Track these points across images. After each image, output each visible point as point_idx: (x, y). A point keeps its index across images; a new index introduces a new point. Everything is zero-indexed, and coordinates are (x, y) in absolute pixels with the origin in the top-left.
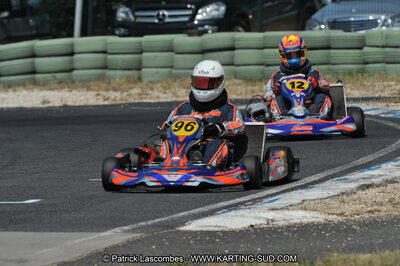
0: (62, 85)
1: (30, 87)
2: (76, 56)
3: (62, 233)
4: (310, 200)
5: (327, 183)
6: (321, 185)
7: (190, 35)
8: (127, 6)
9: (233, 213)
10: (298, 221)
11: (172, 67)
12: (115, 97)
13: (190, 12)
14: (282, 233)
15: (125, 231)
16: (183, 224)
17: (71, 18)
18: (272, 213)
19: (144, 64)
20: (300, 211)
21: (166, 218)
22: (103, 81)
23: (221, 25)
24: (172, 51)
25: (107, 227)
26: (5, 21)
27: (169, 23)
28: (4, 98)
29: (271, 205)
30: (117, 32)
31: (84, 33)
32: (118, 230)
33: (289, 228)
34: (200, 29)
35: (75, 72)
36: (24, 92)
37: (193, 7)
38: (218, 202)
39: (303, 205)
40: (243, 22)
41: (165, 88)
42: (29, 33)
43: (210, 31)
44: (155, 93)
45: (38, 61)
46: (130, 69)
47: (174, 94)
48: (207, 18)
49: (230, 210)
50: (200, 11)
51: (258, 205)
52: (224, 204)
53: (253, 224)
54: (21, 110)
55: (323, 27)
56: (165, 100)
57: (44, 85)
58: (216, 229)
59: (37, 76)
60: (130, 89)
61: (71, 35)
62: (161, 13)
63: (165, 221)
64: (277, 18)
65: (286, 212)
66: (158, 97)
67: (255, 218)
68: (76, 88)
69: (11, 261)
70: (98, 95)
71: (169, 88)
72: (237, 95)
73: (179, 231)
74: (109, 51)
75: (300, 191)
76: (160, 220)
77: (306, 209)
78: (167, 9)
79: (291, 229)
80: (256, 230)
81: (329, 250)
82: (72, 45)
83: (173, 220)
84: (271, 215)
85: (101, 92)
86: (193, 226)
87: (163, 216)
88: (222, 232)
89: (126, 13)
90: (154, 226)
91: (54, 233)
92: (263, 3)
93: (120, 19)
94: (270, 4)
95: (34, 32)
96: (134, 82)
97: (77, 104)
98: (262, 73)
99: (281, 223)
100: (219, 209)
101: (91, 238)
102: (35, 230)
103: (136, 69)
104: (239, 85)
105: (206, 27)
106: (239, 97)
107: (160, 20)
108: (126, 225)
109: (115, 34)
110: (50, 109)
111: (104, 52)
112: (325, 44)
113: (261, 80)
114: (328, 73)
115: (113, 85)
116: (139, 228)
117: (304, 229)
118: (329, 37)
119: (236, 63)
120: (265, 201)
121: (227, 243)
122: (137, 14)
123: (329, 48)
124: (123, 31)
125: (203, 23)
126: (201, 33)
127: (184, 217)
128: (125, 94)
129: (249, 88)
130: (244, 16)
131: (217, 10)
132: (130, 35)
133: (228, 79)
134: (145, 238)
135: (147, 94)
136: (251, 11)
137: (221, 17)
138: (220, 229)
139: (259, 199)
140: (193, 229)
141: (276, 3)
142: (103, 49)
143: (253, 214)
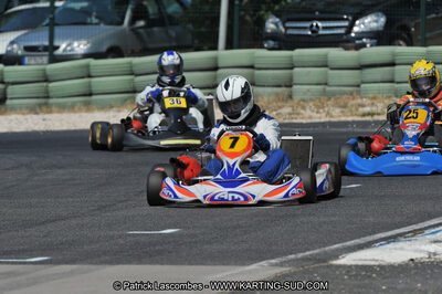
2: (220, 71)
3: (204, 267)
7: (347, 49)
8: (277, 16)
9: (391, 245)
11: (326, 84)
13: (346, 24)
15: (272, 265)
16: (337, 257)
17: (215, 28)
18: (433, 245)
19: (296, 80)
21: (318, 251)
23: (380, 38)
24: (326, 66)
25: (253, 260)
26: (141, 31)
27: (323, 35)
29: (433, 237)
30: (266, 45)
31: (229, 46)
32: (264, 263)
34: (357, 42)
37: (350, 17)
38: (375, 233)
40: (404, 35)
41: (319, 107)
42: (167, 45)
43: (368, 45)
44: (308, 113)
46: (280, 86)
47: (328, 114)
48: (365, 30)
49: (388, 243)
50: (357, 22)
51: (419, 237)
52: (382, 235)
53: (414, 257)
56: (317, 120)
58: (373, 263)
60: (280, 108)
61: (215, 48)
62: (314, 24)
63: (317, 254)
66: (310, 117)
67: (416, 251)
71: (323, 107)
73: (332, 265)
74: (257, 66)
76: (311, 252)
78: (322, 20)
80: (416, 264)
82: (216, 59)
83: (325, 253)
84: (433, 248)
86: (348, 260)
87: (315, 249)
88: (379, 266)
89: (276, 24)
90: (303, 259)
91: (194, 267)
92: (427, 14)
93: (269, 31)
94: (434, 16)
95: (174, 44)
96: (286, 101)
100: (377, 241)
102: (172, 263)
103: (286, 86)
105: (364, 40)
107: (313, 32)
108: (273, 258)
109: (262, 47)
111: (252, 67)
116: (290, 261)
119: (397, 79)
120: (427, 232)
121: (384, 278)
122: (287, 25)
124: (271, 43)
125: (361, 35)
126: (358, 47)
127: (337, 249)
128: (274, 113)
130: (406, 28)
131: (377, 21)
132: (279, 49)
133: (389, 97)
134: (295, 272)
135: (298, 114)
136: (413, 24)
137: (381, 29)
138: (377, 263)
139: (420, 229)
140: (349, 264)
141: (440, 15)
142: (249, 64)
143: (413, 247)
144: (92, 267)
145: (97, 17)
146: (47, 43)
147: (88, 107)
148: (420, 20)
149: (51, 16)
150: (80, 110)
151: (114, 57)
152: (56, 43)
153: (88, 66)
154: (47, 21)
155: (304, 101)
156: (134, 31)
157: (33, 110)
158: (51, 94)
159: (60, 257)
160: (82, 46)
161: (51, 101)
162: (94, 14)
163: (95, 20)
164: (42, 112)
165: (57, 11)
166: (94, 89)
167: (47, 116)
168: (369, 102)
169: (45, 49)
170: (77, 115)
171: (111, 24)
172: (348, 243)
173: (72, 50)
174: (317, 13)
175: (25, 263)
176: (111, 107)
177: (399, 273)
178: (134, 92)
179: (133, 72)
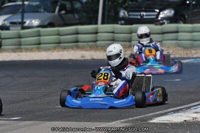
0: (91, 48)
1: (76, 49)
2: (99, 34)
7: (156, 25)
8: (125, 9)
9: (176, 114)
13: (156, 13)
15: (122, 122)
16: (151, 119)
19: (133, 38)
21: (142, 116)
23: (171, 20)
25: (113, 120)
27: (146, 19)
28: (62, 55)
29: (195, 111)
30: (120, 23)
31: (103, 23)
32: (118, 121)
34: (161, 22)
35: (98, 42)
36: (72, 52)
37: (158, 11)
38: (169, 109)
40: (182, 19)
42: (75, 22)
43: (166, 23)
45: (80, 36)
46: (125, 41)
48: (165, 16)
49: (175, 113)
50: (161, 13)
51: (189, 111)
52: (172, 109)
53: (186, 120)
54: (71, 60)
57: (83, 48)
58: (167, 122)
59: (79, 44)
61: (96, 23)
62: (142, 14)
63: (142, 118)
67: (187, 117)
68: (98, 50)
73: (149, 123)
74: (115, 32)
76: (139, 117)
78: (145, 11)
80: (187, 123)
82: (97, 29)
83: (146, 117)
84: (195, 115)
86: (156, 120)
87: (141, 115)
88: (170, 123)
89: (124, 13)
90: (137, 120)
91: (87, 123)
92: (194, 9)
93: (121, 16)
94: (196, 10)
95: (78, 22)
96: (129, 48)
97: (99, 58)
98: (192, 44)
100: (169, 112)
102: (76, 121)
103: (129, 41)
104: (180, 50)
105: (164, 21)
106: (180, 56)
107: (141, 17)
108: (122, 119)
109: (117, 23)
110: (85, 61)
111: (113, 32)
113: (191, 48)
116: (129, 121)
119: (179, 39)
120: (192, 108)
121: (173, 129)
122: (131, 13)
124: (123, 22)
125: (163, 19)
126: (162, 24)
127: (151, 116)
129: (185, 52)
130: (183, 16)
131: (170, 12)
132: (126, 24)
133: (175, 47)
137: (172, 16)
138: (169, 122)
139: (189, 107)
140: (157, 122)
141: (199, 10)
142: (112, 31)
143: (186, 115)
145: (43, 9)
146: (20, 20)
147: (39, 49)
148: (190, 12)
149: (22, 8)
150: (35, 51)
151: (51, 27)
152: (25, 20)
153: (39, 31)
154: (21, 11)
156: (60, 15)
157: (14, 51)
158: (22, 44)
159: (26, 118)
160: (36, 22)
161: (22, 47)
162: (42, 7)
163: (42, 10)
164: (18, 52)
165: (25, 6)
166: (42, 42)
167: (20, 54)
169: (20, 23)
170: (34, 53)
171: (49, 12)
173: (32, 24)
174: (143, 9)
175: (10, 120)
176: (49, 50)
177: (179, 127)
178: (60, 43)
179: (59, 34)
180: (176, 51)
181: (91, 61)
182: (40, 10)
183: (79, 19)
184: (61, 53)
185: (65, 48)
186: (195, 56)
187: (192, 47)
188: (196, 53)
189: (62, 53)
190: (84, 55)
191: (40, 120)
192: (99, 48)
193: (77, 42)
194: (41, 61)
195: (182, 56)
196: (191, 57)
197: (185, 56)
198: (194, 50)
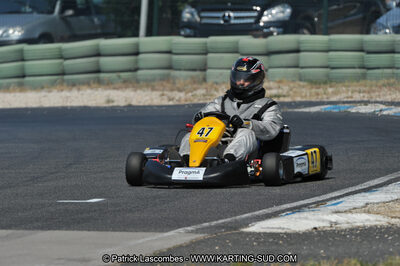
0: (126, 83)
1: (95, 85)
2: (141, 56)
3: (126, 233)
4: (374, 203)
5: (390, 187)
6: (384, 188)
7: (256, 36)
8: (193, 7)
9: (296, 215)
10: (361, 224)
12: (180, 98)
13: (255, 14)
14: (345, 236)
15: (189, 232)
16: (247, 226)
17: (136, 17)
18: (335, 215)
19: (209, 64)
20: (364, 214)
21: (229, 220)
22: (168, 81)
23: (285, 27)
24: (237, 52)
25: (171, 227)
27: (234, 24)
28: (67, 97)
29: (335, 208)
30: (182, 33)
31: (149, 33)
32: (181, 230)
33: (352, 230)
34: (265, 30)
35: (140, 72)
36: (89, 91)
37: (258, 9)
38: (281, 204)
39: (366, 209)
40: (308, 25)
42: (93, 32)
43: (275, 34)
45: (103, 60)
46: (194, 70)
48: (272, 20)
49: (293, 213)
50: (265, 13)
51: (322, 208)
52: (288, 206)
53: (317, 226)
54: (85, 109)
55: (387, 31)
57: (109, 84)
58: (280, 231)
59: (102, 75)
60: (195, 89)
61: (136, 35)
62: (227, 14)
63: (229, 222)
64: (341, 21)
65: (349, 215)
67: (318, 220)
68: (141, 88)
69: (74, 260)
70: (163, 95)
72: (302, 97)
73: (243, 232)
74: (174, 51)
75: (363, 194)
76: (223, 221)
77: (369, 212)
78: (233, 10)
79: (354, 232)
80: (319, 232)
81: (391, 254)
82: (137, 45)
83: (237, 221)
84: (334, 218)
85: (165, 92)
86: (257, 228)
87: (226, 217)
88: (285, 234)
89: (192, 14)
90: (219, 227)
91: (117, 233)
92: (329, 6)
93: (185, 20)
94: (335, 7)
95: (99, 31)
96: (201, 84)
97: (141, 104)
98: (327, 75)
99: (344, 226)
100: (283, 211)
101: (154, 238)
102: (98, 230)
103: (201, 70)
104: (303, 87)
105: (271, 29)
106: (304, 100)
107: (225, 21)
108: (189, 226)
109: (179, 34)
110: (114, 109)
111: (169, 52)
112: (389, 48)
113: (325, 83)
114: (393, 77)
115: (178, 85)
116: (203, 229)
117: (367, 233)
118: (394, 41)
119: (301, 64)
120: (329, 203)
121: (292, 244)
122: (203, 14)
123: (393, 52)
124: (188, 31)
125: (269, 24)
126: (266, 35)
127: (247, 218)
128: (190, 94)
129: (314, 90)
130: (310, 19)
131: (283, 12)
132: (195, 36)
133: (293, 81)
134: (208, 239)
135: (212, 95)
136: (317, 14)
137: (287, 19)
138: (283, 231)
139: (323, 201)
140: (257, 231)
141: (341, 6)
142: (168, 49)
143: (316, 217)
144: (26, 232)
145: (30, 7)
147: (22, 87)
148: (322, 11)
150: (14, 91)
151: (45, 43)
153: (21, 51)
155: (217, 83)
156: (64, 19)
160: (16, 33)
162: (28, 3)
163: (28, 9)
166: (28, 72)
168: (276, 85)
170: (12, 94)
171: (42, 12)
172: (257, 213)
173: (8, 36)
174: (229, 4)
176: (42, 88)
177: (303, 240)
178: (63, 74)
179: (62, 56)
180: (294, 90)
181: (126, 110)
182: (23, 9)
183: (102, 26)
184: (65, 93)
185: (73, 85)
186: (334, 99)
187: (328, 81)
188: (335, 93)
189: (68, 94)
190: (111, 97)
191: (26, 229)
192: (141, 83)
193: (98, 71)
194: (26, 109)
195: (308, 99)
196: (325, 100)
197: (314, 99)
198: (331, 87)
